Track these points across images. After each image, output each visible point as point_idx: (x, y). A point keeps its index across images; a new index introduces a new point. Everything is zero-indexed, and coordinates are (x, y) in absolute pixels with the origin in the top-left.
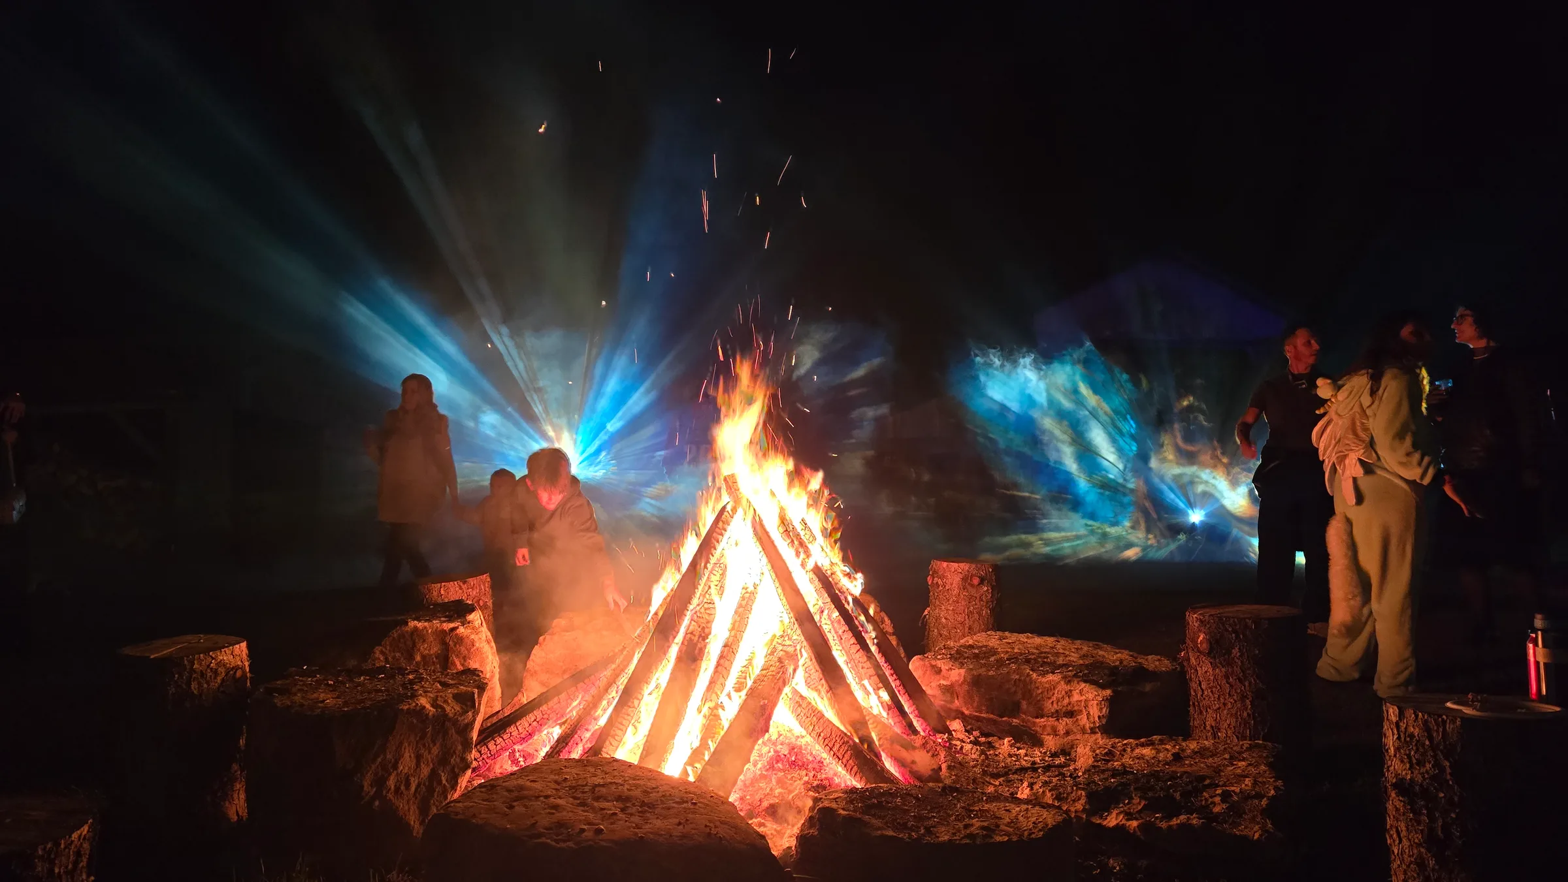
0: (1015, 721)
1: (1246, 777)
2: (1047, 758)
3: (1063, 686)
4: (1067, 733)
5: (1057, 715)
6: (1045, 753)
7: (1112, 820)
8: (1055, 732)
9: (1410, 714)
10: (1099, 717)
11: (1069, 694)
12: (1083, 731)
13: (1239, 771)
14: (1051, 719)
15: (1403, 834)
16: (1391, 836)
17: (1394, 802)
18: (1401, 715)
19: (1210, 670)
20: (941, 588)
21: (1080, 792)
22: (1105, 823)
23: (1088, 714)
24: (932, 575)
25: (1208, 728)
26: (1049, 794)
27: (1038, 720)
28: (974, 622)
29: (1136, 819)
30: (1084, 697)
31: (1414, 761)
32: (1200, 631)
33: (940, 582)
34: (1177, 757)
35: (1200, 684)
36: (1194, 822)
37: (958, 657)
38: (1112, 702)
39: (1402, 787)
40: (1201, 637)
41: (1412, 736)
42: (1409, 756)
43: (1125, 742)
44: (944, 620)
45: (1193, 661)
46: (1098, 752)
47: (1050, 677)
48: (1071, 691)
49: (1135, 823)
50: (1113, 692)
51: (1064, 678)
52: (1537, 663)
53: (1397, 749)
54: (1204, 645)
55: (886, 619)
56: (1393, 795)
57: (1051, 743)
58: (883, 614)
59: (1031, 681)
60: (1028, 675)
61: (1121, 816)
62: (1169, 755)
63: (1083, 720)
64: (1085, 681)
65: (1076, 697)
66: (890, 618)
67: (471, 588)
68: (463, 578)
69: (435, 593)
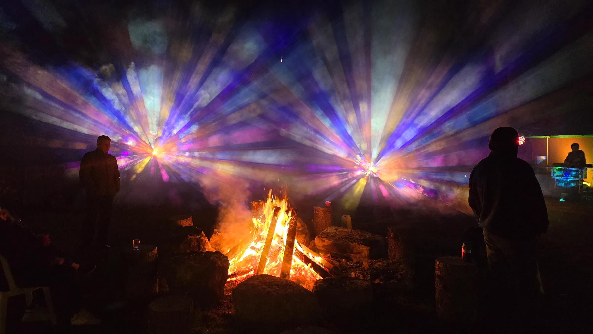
0: (345, 255)
1: (404, 269)
2: (354, 264)
3: (358, 246)
4: (359, 258)
5: (356, 253)
6: (354, 263)
7: (377, 281)
8: (356, 258)
9: (441, 263)
10: (367, 254)
11: (359, 248)
12: (363, 257)
13: (402, 268)
14: (355, 254)
15: (438, 285)
16: (436, 286)
17: (437, 279)
18: (439, 263)
19: (394, 242)
20: (318, 214)
21: (368, 275)
22: (375, 282)
23: (364, 253)
24: (315, 211)
25: (393, 255)
26: (361, 276)
27: (351, 255)
28: (327, 224)
29: (382, 281)
30: (363, 249)
31: (441, 272)
32: (392, 233)
33: (318, 213)
34: (388, 265)
35: (391, 245)
36: (395, 281)
37: (327, 236)
38: (370, 250)
39: (438, 276)
40: (392, 234)
41: (441, 267)
42: (440, 271)
43: (375, 260)
44: (318, 223)
45: (390, 240)
46: (369, 264)
47: (354, 244)
48: (360, 247)
49: (382, 282)
50: (370, 247)
51: (358, 244)
52: (463, 253)
53: (438, 269)
54: (393, 236)
55: (305, 225)
56: (437, 278)
57: (355, 260)
58: (304, 223)
59: (349, 244)
60: (349, 243)
61: (379, 281)
62: (386, 264)
63: (363, 255)
64: (363, 245)
65: (361, 249)
66: (307, 225)
67: (189, 221)
68: (186, 218)
69: (179, 223)
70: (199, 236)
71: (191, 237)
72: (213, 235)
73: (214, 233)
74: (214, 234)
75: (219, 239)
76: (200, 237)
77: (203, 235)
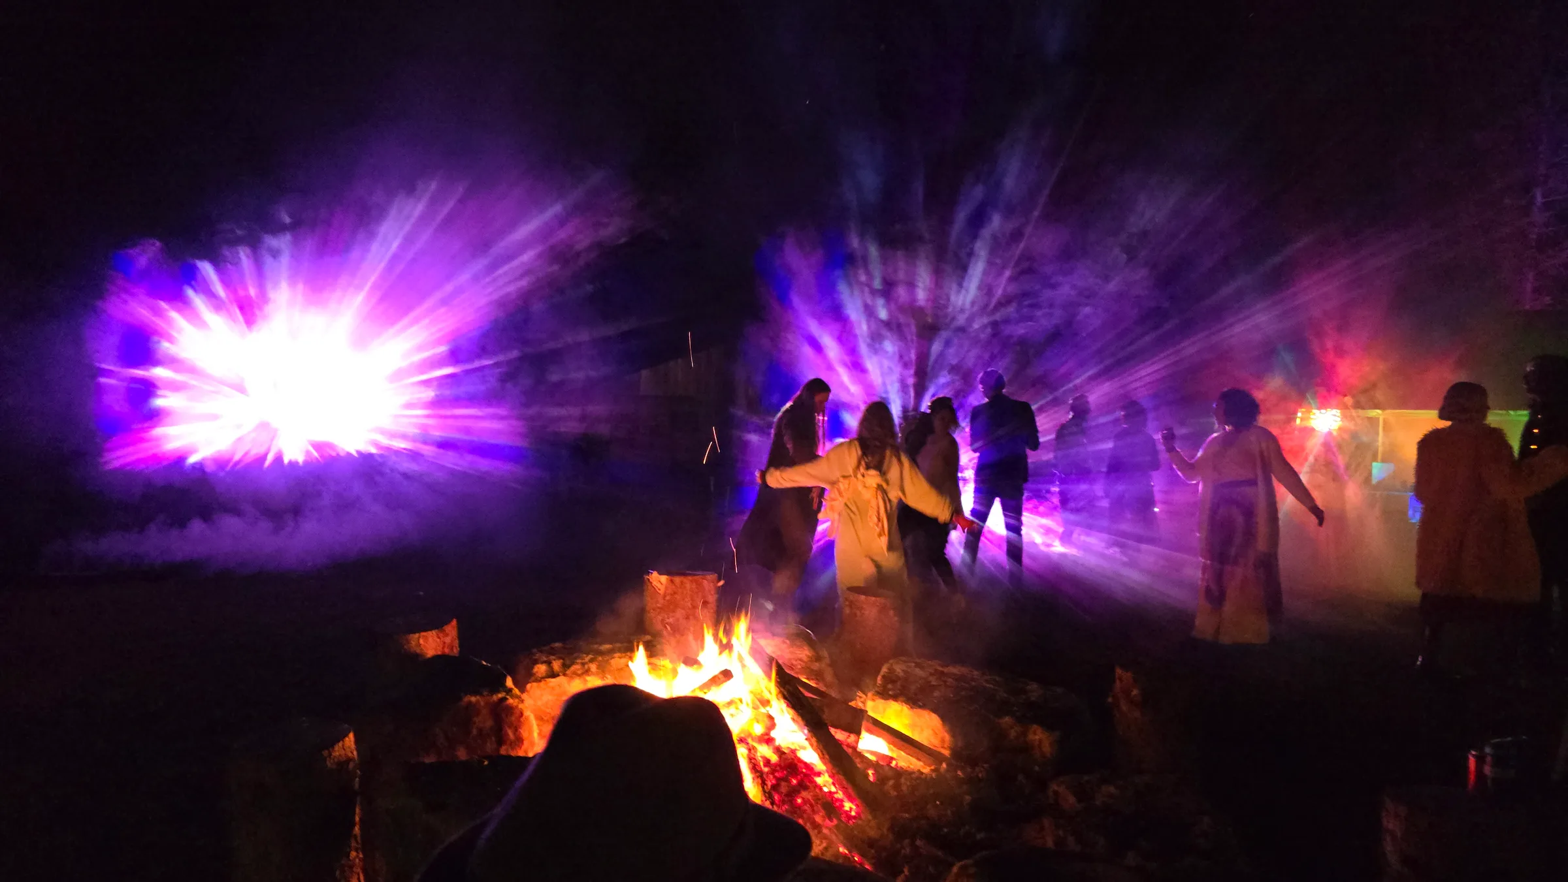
3: (1018, 728)
11: (1022, 733)
19: (1140, 718)
20: (859, 618)
24: (850, 606)
28: (884, 647)
30: (1037, 737)
32: (1134, 687)
35: (1128, 727)
40: (1136, 692)
44: (859, 645)
45: (1123, 709)
48: (1025, 732)
51: (1017, 720)
54: (1138, 698)
60: (986, 716)
64: (1036, 723)
67: (447, 635)
68: (437, 624)
69: (413, 643)
70: (500, 696)
71: (473, 699)
72: (531, 687)
73: (533, 678)
74: (533, 682)
75: (550, 698)
76: (505, 699)
77: (510, 690)
